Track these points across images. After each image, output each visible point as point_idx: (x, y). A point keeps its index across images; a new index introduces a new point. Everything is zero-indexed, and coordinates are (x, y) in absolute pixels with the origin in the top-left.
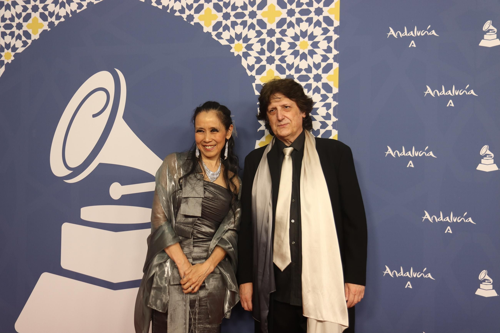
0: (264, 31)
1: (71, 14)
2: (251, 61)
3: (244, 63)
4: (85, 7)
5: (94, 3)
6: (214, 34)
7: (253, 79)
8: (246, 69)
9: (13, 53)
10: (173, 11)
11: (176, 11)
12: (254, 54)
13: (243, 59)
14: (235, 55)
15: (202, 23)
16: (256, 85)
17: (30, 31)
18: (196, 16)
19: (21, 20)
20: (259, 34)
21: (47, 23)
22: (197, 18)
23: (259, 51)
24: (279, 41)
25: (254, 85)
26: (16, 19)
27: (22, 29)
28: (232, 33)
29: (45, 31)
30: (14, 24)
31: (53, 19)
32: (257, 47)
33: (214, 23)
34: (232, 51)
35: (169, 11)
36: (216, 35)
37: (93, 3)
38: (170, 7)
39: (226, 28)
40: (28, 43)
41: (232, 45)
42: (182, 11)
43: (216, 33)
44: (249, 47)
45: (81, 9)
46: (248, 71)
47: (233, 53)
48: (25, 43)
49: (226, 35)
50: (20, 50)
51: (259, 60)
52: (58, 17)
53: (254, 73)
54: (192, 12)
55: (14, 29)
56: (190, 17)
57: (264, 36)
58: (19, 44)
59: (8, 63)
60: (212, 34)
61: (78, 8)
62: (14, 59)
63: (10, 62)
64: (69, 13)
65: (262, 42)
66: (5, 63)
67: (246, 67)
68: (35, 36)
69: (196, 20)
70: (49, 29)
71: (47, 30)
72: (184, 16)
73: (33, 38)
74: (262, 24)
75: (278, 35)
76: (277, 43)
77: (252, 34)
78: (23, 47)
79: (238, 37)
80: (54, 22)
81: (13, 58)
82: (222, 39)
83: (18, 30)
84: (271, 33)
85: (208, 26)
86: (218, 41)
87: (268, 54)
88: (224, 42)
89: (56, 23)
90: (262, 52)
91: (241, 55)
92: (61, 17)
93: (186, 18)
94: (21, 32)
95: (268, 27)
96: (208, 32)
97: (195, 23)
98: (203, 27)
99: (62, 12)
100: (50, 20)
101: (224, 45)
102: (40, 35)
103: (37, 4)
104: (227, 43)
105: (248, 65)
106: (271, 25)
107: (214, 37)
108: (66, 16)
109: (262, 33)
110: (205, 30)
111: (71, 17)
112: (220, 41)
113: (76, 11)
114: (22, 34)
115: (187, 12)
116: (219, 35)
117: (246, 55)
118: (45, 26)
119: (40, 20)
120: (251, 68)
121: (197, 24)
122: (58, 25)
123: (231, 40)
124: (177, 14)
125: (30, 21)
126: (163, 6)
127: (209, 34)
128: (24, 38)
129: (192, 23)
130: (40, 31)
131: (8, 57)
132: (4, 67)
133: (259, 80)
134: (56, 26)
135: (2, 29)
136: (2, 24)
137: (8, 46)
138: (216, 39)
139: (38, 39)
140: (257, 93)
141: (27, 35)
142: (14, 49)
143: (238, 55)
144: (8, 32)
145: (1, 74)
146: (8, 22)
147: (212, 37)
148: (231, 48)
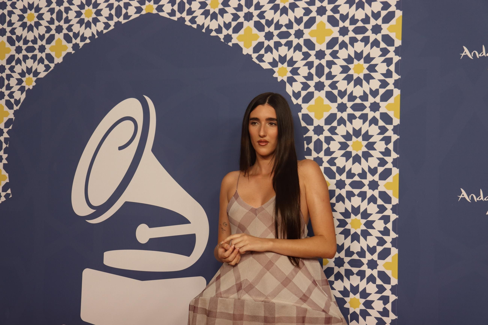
0: (313, 53)
1: (97, 35)
2: (297, 87)
3: (289, 90)
4: (112, 27)
5: (123, 23)
6: (254, 56)
7: (299, 108)
8: (291, 97)
9: (35, 79)
10: (209, 30)
11: (212, 30)
12: (300, 79)
13: (288, 85)
14: (279, 80)
15: (241, 44)
16: (303, 115)
17: (53, 54)
18: (234, 36)
19: (44, 43)
20: (306, 56)
21: (71, 45)
22: (235, 39)
23: (307, 75)
24: (330, 64)
25: (300, 115)
26: (39, 41)
27: (45, 52)
28: (275, 55)
29: (69, 54)
30: (37, 46)
31: (78, 41)
32: (304, 71)
33: (254, 43)
34: (275, 75)
35: (204, 31)
36: (257, 58)
37: (121, 22)
38: (206, 26)
39: (269, 49)
40: (50, 67)
41: (275, 69)
42: (219, 30)
43: (257, 55)
44: (295, 72)
45: (107, 29)
46: (293, 99)
47: (277, 78)
48: (47, 67)
49: (268, 58)
50: (42, 75)
51: (305, 86)
52: (83, 39)
53: (300, 101)
54: (230, 32)
55: (36, 52)
56: (228, 38)
57: (312, 58)
58: (41, 68)
59: (29, 89)
60: (253, 56)
61: (105, 28)
62: (36, 85)
63: (31, 88)
64: (95, 33)
65: (310, 65)
66: (26, 89)
67: (291, 94)
68: (58, 60)
69: (234, 41)
70: (73, 52)
71: (71, 52)
72: (221, 36)
73: (56, 62)
74: (310, 44)
75: (328, 58)
76: (327, 66)
77: (298, 56)
78: (45, 71)
79: (283, 59)
80: (79, 44)
81: (34, 84)
82: (264, 62)
83: (40, 53)
84: (320, 55)
85: (248, 47)
86: (259, 64)
87: (316, 79)
88: (266, 66)
89: (81, 44)
90: (310, 77)
91: (286, 80)
92: (86, 38)
93: (223, 39)
94: (43, 55)
95: (317, 48)
96: (248, 54)
97: (233, 44)
98: (242, 49)
99: (88, 33)
100: (74, 41)
101: (266, 69)
102: (64, 58)
103: (61, 25)
104: (269, 67)
105: (293, 91)
106: (321, 46)
107: (255, 60)
108: (92, 38)
109: (310, 55)
110: (245, 52)
111: (97, 38)
112: (262, 64)
113: (102, 31)
114: (44, 57)
115: (225, 32)
116: (260, 58)
117: (291, 80)
118: (69, 48)
119: (64, 42)
120: (297, 95)
121: (236, 45)
122: (82, 47)
123: (274, 64)
124: (214, 34)
125: (53, 43)
126: (198, 25)
127: (249, 56)
128: (46, 62)
129: (230, 44)
130: (64, 54)
131: (30, 82)
132: (25, 93)
133: (305, 109)
134: (81, 48)
135: (24, 52)
136: (24, 47)
137: (29, 70)
138: (257, 62)
139: (61, 63)
140: (303, 124)
141: (50, 58)
142: (36, 74)
143: (282, 80)
144: (30, 55)
145: (22, 101)
146: (30, 44)
147: (253, 60)
148: (274, 72)
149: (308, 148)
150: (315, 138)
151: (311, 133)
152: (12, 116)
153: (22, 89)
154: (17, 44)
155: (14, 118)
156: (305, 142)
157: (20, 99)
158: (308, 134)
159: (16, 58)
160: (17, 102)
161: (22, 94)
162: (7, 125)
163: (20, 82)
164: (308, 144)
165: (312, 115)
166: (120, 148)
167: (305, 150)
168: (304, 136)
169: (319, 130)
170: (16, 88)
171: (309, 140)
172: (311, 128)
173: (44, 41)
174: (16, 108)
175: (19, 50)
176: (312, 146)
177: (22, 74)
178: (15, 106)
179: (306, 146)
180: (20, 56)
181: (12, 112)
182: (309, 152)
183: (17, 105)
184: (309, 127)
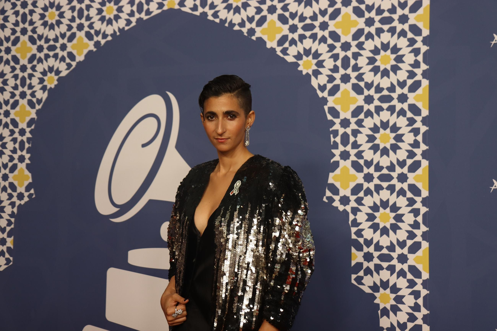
0: (338, 45)
1: (119, 31)
2: (323, 79)
3: (315, 83)
4: (134, 24)
5: (144, 19)
7: (325, 101)
8: (316, 90)
9: (56, 77)
10: (232, 25)
11: (235, 25)
12: (325, 71)
13: (313, 78)
14: (304, 73)
15: (265, 38)
16: (329, 108)
17: (75, 52)
18: (258, 29)
19: (65, 41)
20: (332, 48)
21: (93, 42)
22: (259, 32)
23: (332, 67)
24: (356, 56)
25: (326, 108)
26: (60, 39)
27: (66, 50)
28: (300, 48)
29: (90, 52)
30: (58, 45)
31: (100, 38)
32: (329, 63)
33: (278, 37)
34: (300, 69)
35: (226, 25)
36: (282, 51)
38: (228, 21)
39: (293, 42)
41: (300, 62)
42: (242, 24)
43: (281, 48)
44: (320, 64)
45: (129, 26)
46: (319, 92)
47: (301, 71)
48: (69, 65)
49: (293, 51)
50: (64, 73)
51: (331, 79)
52: (105, 36)
53: (325, 94)
54: (254, 25)
55: (58, 51)
56: (252, 32)
57: (338, 50)
58: (63, 66)
59: (51, 88)
60: (277, 50)
61: (127, 25)
63: (53, 86)
64: (117, 30)
65: (335, 57)
66: (48, 88)
67: (316, 87)
68: (80, 58)
69: (258, 35)
70: (95, 50)
71: (93, 50)
72: (245, 30)
73: (77, 60)
74: (335, 36)
75: (354, 49)
76: (353, 58)
77: (323, 48)
78: (67, 69)
79: (307, 52)
80: (100, 41)
81: (56, 83)
82: (288, 55)
83: (62, 52)
84: (346, 47)
85: (272, 41)
86: (283, 58)
87: (342, 71)
88: (290, 59)
89: (103, 42)
90: (335, 69)
91: (311, 73)
92: (107, 35)
93: (247, 33)
95: (343, 40)
96: (272, 48)
97: (256, 38)
98: (266, 42)
99: (109, 30)
100: (95, 39)
101: (290, 62)
102: (86, 56)
103: (82, 22)
104: (294, 60)
106: (346, 38)
107: (279, 53)
108: (114, 35)
109: (335, 47)
110: (269, 46)
111: (119, 35)
112: (286, 57)
113: (124, 28)
114: (66, 55)
115: (248, 26)
116: (284, 52)
117: (316, 73)
118: (91, 46)
119: (86, 40)
120: (322, 88)
121: (260, 39)
122: (104, 44)
123: (299, 57)
124: (237, 28)
125: (75, 41)
126: (221, 20)
127: (273, 50)
128: (68, 60)
129: (254, 38)
130: (85, 51)
131: (52, 81)
132: (46, 92)
133: (331, 102)
134: (103, 46)
135: (46, 51)
136: (45, 46)
137: (51, 69)
138: (281, 55)
139: (84, 61)
140: (329, 117)
141: (71, 56)
142: (58, 72)
143: (308, 74)
144: (51, 53)
145: (44, 100)
146: (52, 43)
147: (277, 53)
148: (299, 65)
149: (335, 142)
150: (341, 131)
151: (337, 127)
152: (34, 116)
153: (44, 88)
154: (38, 43)
155: (36, 117)
156: (332, 136)
157: (42, 99)
158: (334, 128)
159: (37, 57)
160: (39, 101)
161: (44, 92)
162: (29, 125)
163: (42, 81)
164: (334, 137)
165: (338, 108)
166: (144, 146)
167: (332, 144)
168: (331, 129)
169: (345, 123)
170: (37, 87)
171: (336, 133)
172: (337, 121)
173: (66, 39)
174: (38, 107)
175: (40, 49)
176: (338, 139)
177: (44, 73)
178: (37, 105)
179: (332, 139)
180: (42, 55)
181: (34, 111)
182: (336, 146)
183: (39, 104)
184: (335, 120)
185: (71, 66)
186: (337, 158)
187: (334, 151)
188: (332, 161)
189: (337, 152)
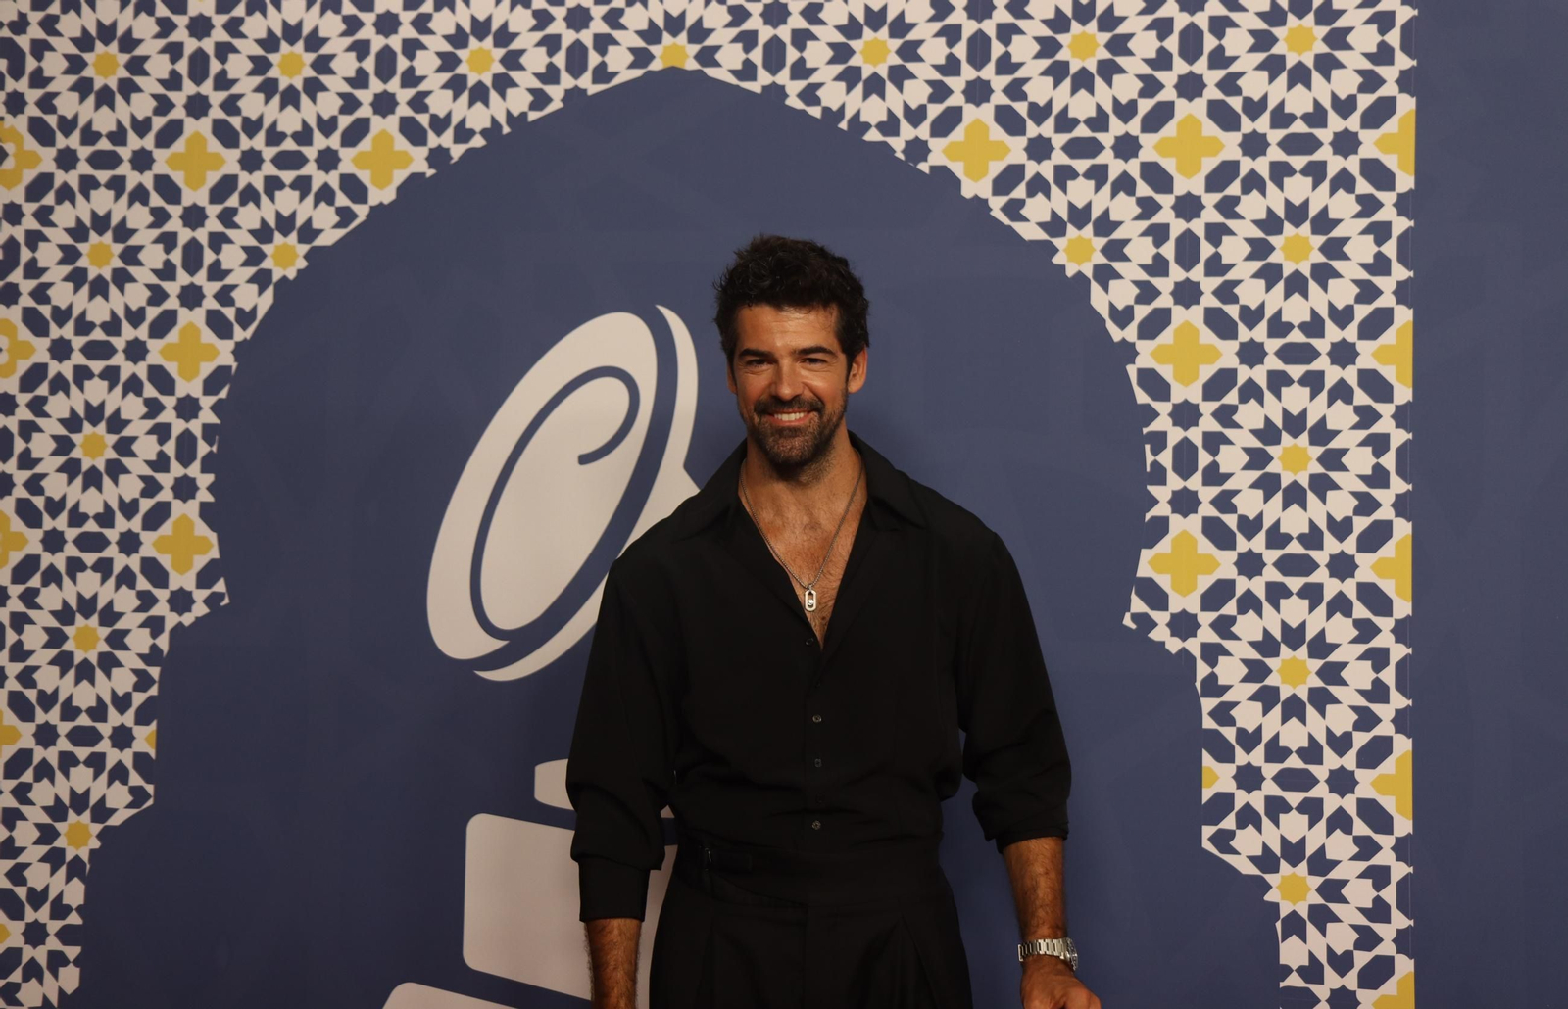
0: (1166, 200)
1: (507, 124)
2: (1122, 293)
3: (1100, 300)
4: (554, 106)
5: (587, 94)
6: (996, 204)
7: (1129, 352)
8: (1104, 320)
9: (304, 248)
10: (858, 125)
11: (867, 126)
12: (1130, 271)
13: (1095, 288)
14: (1070, 273)
15: (958, 168)
16: (1141, 372)
17: (366, 177)
18: (936, 144)
19: (334, 143)
20: (1148, 208)
21: (423, 151)
22: (940, 153)
23: (1149, 261)
25: (1132, 371)
26: (317, 135)
27: (337, 169)
28: (1059, 203)
29: (415, 179)
30: (311, 153)
31: (446, 139)
32: (1141, 250)
33: (997, 167)
34: (1057, 260)
35: (843, 125)
36: (1005, 209)
37: (584, 91)
38: (848, 114)
39: (1038, 186)
40: (357, 216)
41: (1057, 242)
42: (889, 126)
43: (1003, 200)
44: (1115, 251)
45: (540, 110)
46: (1112, 328)
47: (1063, 267)
48: (346, 215)
49: (1037, 209)
50: (329, 237)
51: (1147, 293)
52: (462, 133)
54: (924, 131)
55: (310, 169)
56: (917, 149)
57: (1166, 215)
58: (324, 217)
59: (284, 278)
60: (991, 204)
61: (534, 107)
62: (306, 268)
63: (291, 274)
64: (502, 120)
65: (1159, 234)
66: (275, 278)
67: (1105, 312)
68: (383, 194)
69: (936, 158)
70: (429, 172)
71: (425, 173)
72: (897, 144)
73: (373, 201)
75: (1211, 215)
76: (1208, 238)
77: (1123, 208)
78: (336, 227)
79: (1080, 215)
80: (448, 149)
81: (302, 264)
82: (1025, 219)
83: (323, 173)
84: (1188, 207)
85: (977, 176)
86: (1010, 227)
87: (1176, 273)
88: (1029, 232)
89: (457, 151)
90: (1158, 267)
91: (1089, 273)
92: (472, 132)
93: (903, 152)
94: (333, 179)
95: (1179, 189)
96: (976, 197)
97: (931, 167)
98: (958, 182)
99: (478, 118)
100: (433, 140)
101: (1030, 241)
102: (400, 189)
103: (391, 91)
104: (1042, 235)
106: (1190, 182)
107: (998, 214)
108: (491, 132)
109: (1158, 207)
110: (967, 192)
111: (507, 134)
112: (1019, 227)
113: (524, 115)
114: (336, 184)
115: (907, 131)
116: (1014, 209)
117: (1106, 275)
118: (418, 162)
119: (400, 143)
120: (1122, 317)
121: (941, 172)
122: (459, 158)
123: (1054, 226)
124: (873, 136)
125: (366, 145)
126: (826, 110)
127: (980, 204)
128: (341, 199)
129: (923, 167)
130: (400, 176)
131: (287, 259)
132: (269, 292)
133: (1147, 355)
134: (455, 163)
135: (269, 169)
136: (268, 152)
137: (286, 224)
138: (1005, 220)
139: (392, 203)
140: (1142, 397)
141: (354, 187)
142: (307, 233)
143: (1079, 274)
144: (288, 176)
145: (260, 314)
146: (289, 145)
147: (992, 213)
148: (1055, 250)
149: (1156, 465)
150: (1175, 435)
151: (1162, 423)
152: (227, 359)
153: (263, 279)
154: (246, 143)
155: (235, 365)
156: (1147, 447)
157: (254, 309)
158: (1156, 426)
159: (242, 184)
160: (245, 317)
161: (262, 290)
162: (211, 387)
163: (254, 256)
164: (1156, 452)
165: (1166, 372)
167: (1148, 469)
168: (1145, 430)
169: (1186, 415)
170: (241, 275)
171: (1159, 441)
172: (1164, 408)
173: (336, 138)
174: (241, 335)
176: (1166, 458)
177: (263, 234)
178: (237, 329)
179: (1150, 458)
180: (257, 180)
181: (227, 346)
182: (1159, 476)
183: (244, 328)
184: (1157, 406)
185: (354, 216)
186: (1162, 509)
187: (1154, 490)
188: (1148, 516)
189: (1161, 493)
